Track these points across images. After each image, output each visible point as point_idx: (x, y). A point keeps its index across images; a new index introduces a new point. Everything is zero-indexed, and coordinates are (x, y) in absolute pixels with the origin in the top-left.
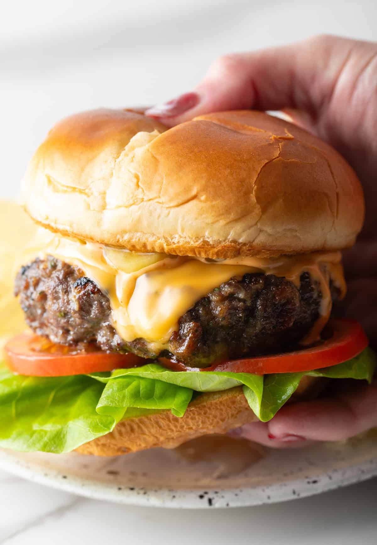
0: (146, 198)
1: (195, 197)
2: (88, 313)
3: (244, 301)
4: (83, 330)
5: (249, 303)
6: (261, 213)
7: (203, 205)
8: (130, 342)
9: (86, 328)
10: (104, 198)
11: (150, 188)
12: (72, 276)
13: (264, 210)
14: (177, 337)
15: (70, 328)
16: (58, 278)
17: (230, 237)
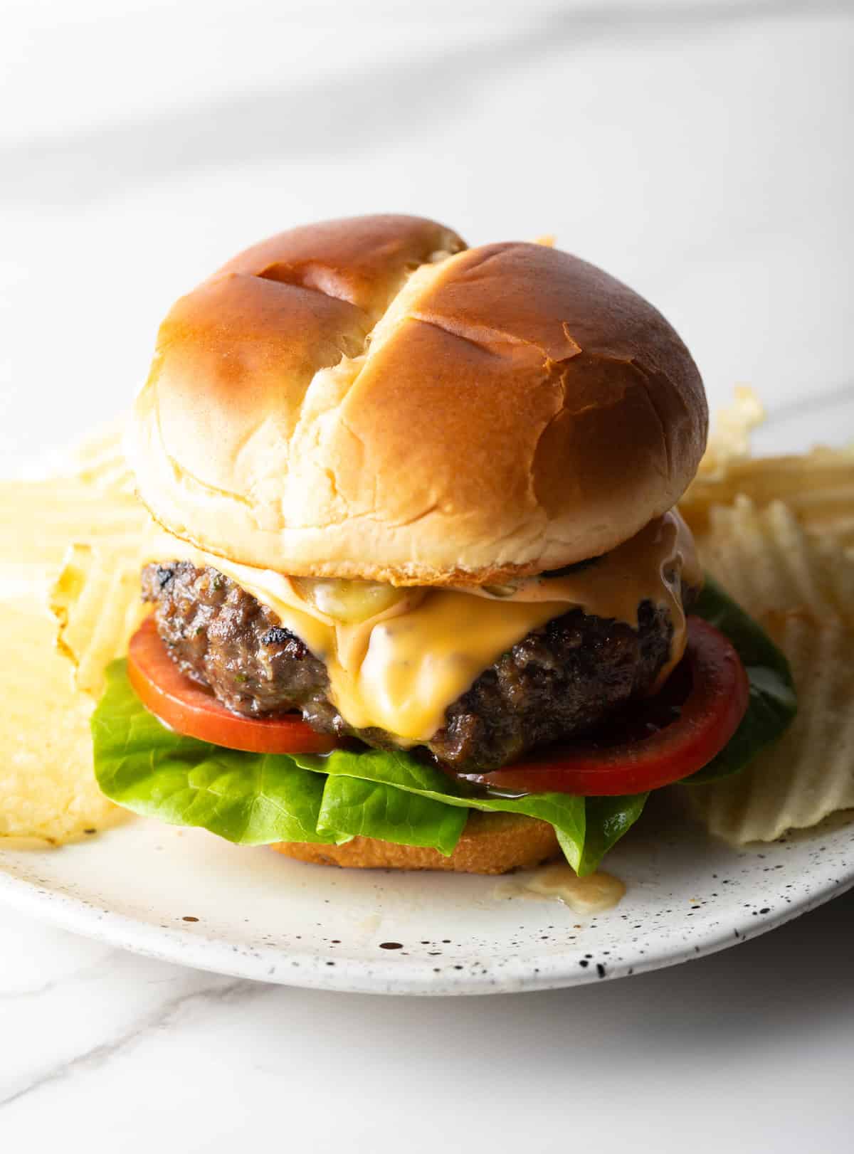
0: (351, 514)
1: (435, 508)
2: (288, 682)
3: (551, 672)
4: (277, 702)
5: (560, 676)
7: (449, 520)
8: (361, 730)
9: (284, 700)
10: (279, 509)
11: (355, 497)
12: (257, 619)
14: (444, 735)
16: (234, 621)
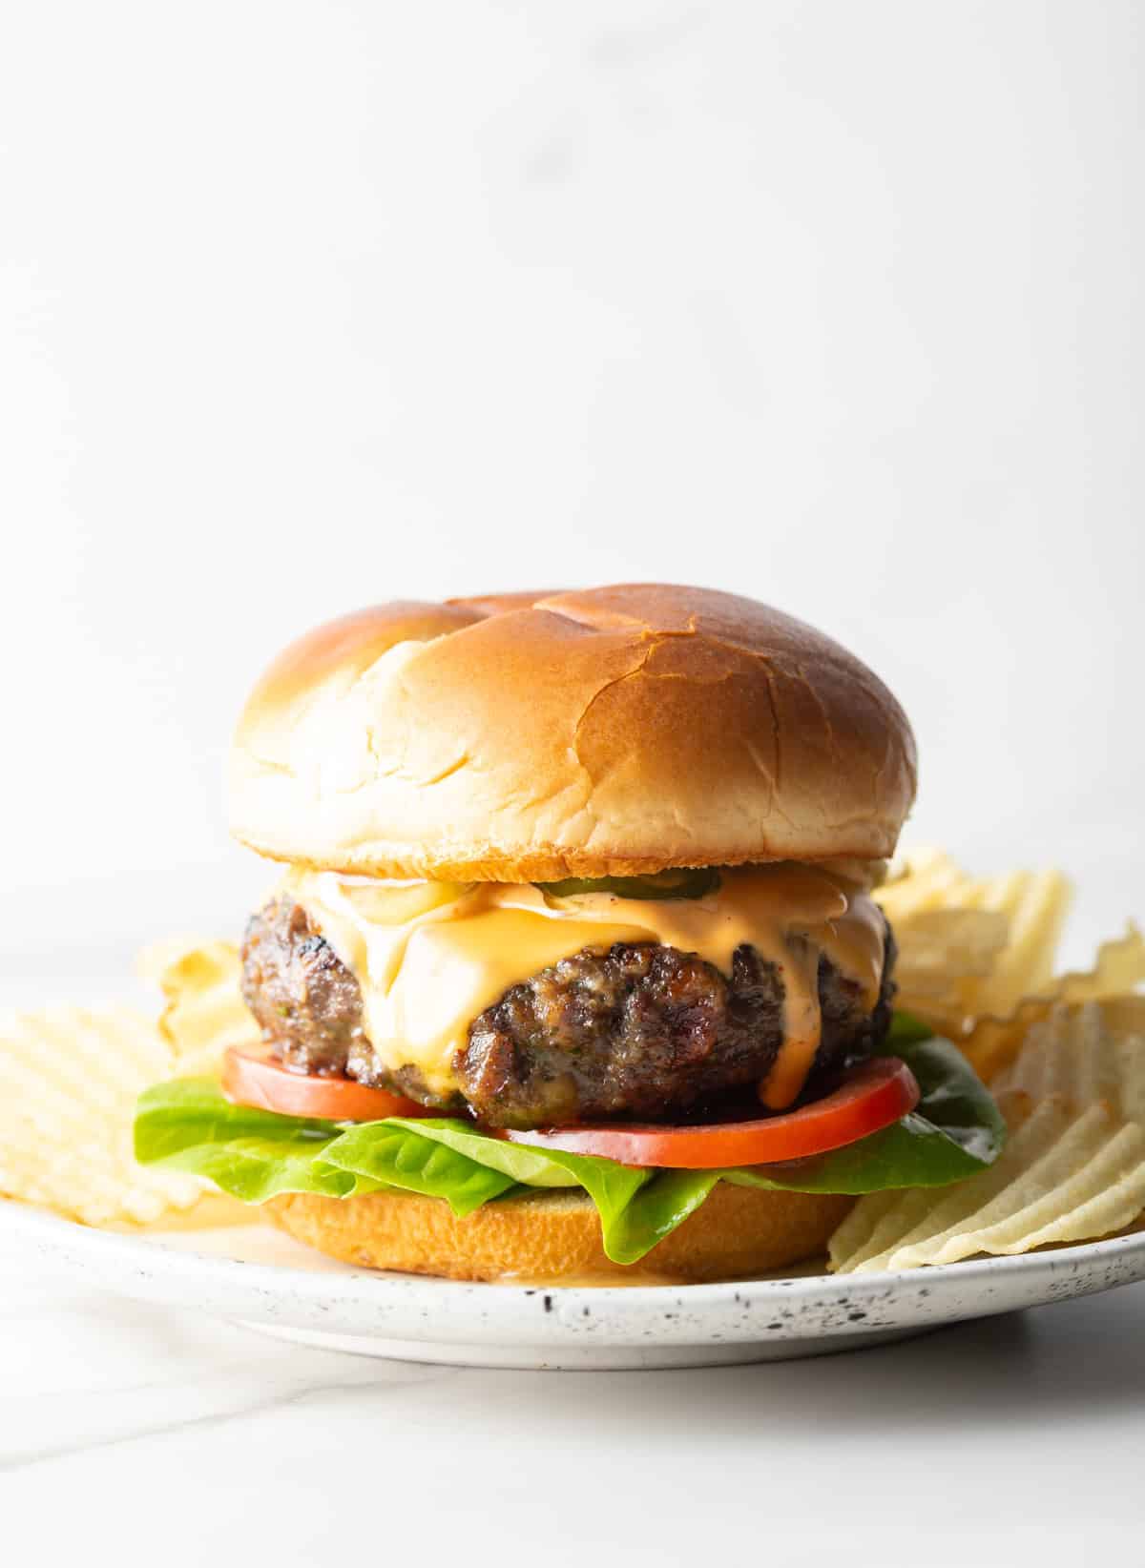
0: (381, 772)
1: (464, 761)
2: (324, 1007)
3: (598, 996)
5: (609, 1001)
6: (590, 785)
8: (396, 1072)
9: (326, 1040)
11: (387, 753)
13: (596, 778)
14: (464, 1059)
15: (302, 1040)
17: (539, 837)
